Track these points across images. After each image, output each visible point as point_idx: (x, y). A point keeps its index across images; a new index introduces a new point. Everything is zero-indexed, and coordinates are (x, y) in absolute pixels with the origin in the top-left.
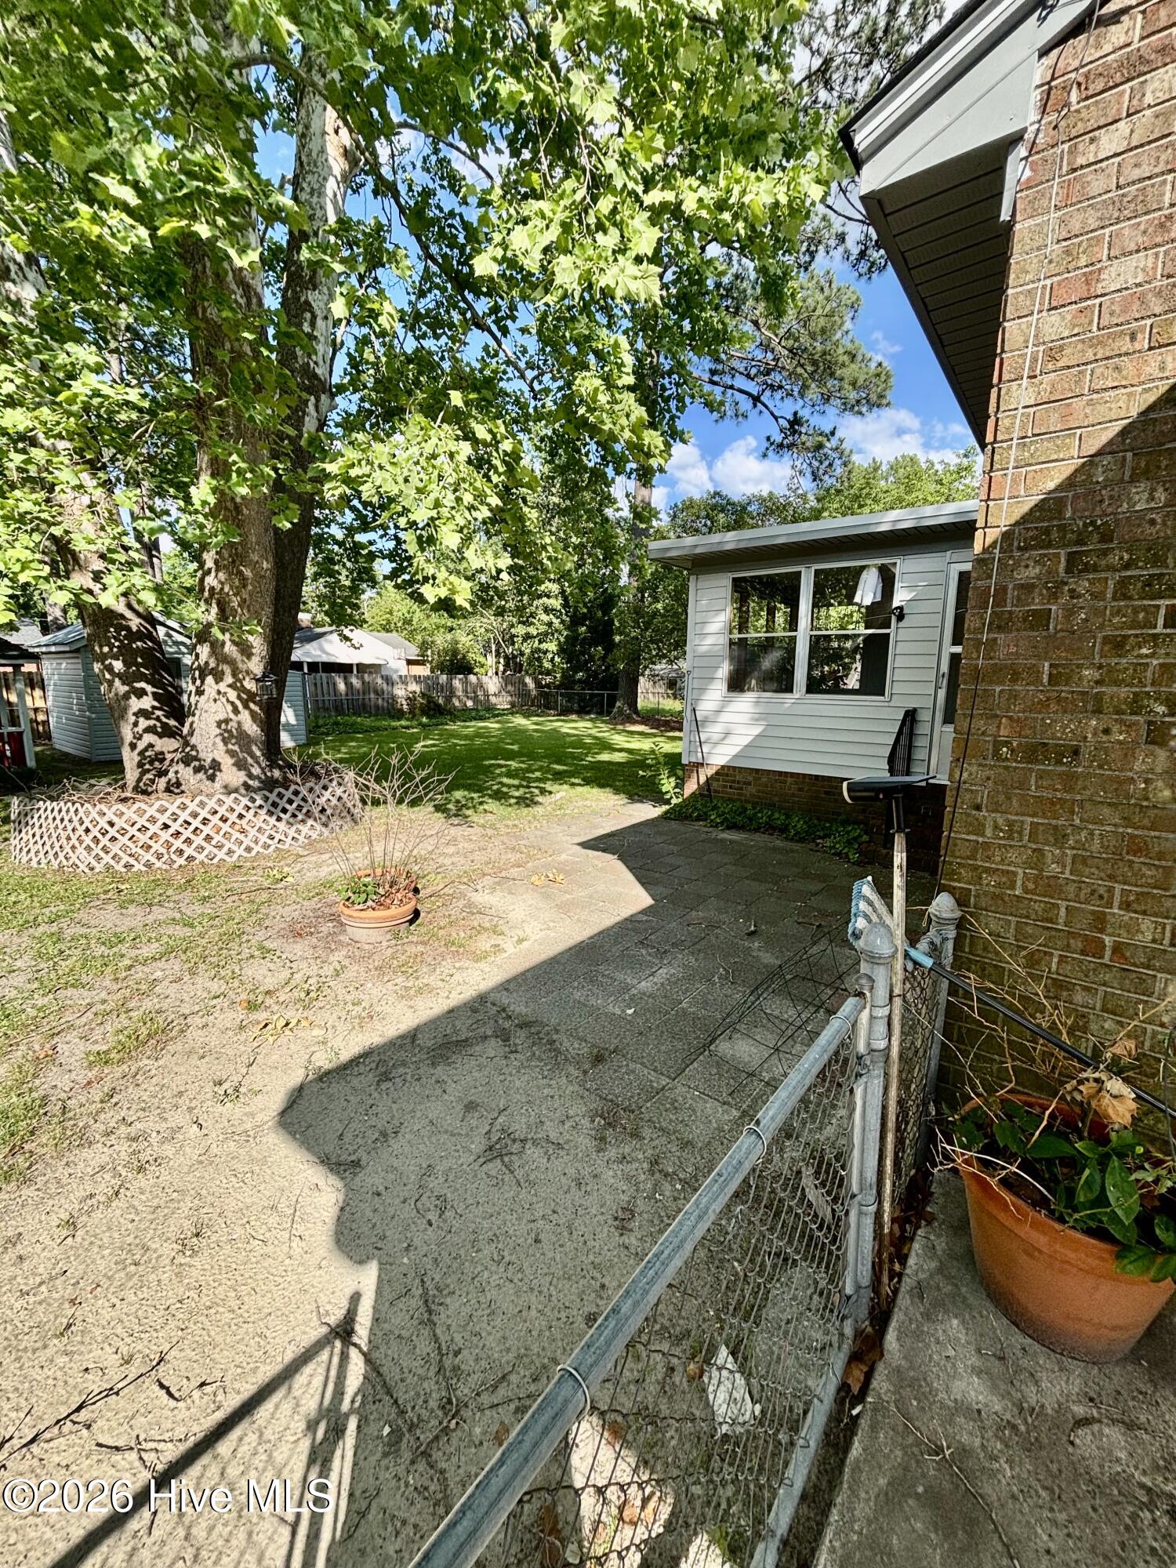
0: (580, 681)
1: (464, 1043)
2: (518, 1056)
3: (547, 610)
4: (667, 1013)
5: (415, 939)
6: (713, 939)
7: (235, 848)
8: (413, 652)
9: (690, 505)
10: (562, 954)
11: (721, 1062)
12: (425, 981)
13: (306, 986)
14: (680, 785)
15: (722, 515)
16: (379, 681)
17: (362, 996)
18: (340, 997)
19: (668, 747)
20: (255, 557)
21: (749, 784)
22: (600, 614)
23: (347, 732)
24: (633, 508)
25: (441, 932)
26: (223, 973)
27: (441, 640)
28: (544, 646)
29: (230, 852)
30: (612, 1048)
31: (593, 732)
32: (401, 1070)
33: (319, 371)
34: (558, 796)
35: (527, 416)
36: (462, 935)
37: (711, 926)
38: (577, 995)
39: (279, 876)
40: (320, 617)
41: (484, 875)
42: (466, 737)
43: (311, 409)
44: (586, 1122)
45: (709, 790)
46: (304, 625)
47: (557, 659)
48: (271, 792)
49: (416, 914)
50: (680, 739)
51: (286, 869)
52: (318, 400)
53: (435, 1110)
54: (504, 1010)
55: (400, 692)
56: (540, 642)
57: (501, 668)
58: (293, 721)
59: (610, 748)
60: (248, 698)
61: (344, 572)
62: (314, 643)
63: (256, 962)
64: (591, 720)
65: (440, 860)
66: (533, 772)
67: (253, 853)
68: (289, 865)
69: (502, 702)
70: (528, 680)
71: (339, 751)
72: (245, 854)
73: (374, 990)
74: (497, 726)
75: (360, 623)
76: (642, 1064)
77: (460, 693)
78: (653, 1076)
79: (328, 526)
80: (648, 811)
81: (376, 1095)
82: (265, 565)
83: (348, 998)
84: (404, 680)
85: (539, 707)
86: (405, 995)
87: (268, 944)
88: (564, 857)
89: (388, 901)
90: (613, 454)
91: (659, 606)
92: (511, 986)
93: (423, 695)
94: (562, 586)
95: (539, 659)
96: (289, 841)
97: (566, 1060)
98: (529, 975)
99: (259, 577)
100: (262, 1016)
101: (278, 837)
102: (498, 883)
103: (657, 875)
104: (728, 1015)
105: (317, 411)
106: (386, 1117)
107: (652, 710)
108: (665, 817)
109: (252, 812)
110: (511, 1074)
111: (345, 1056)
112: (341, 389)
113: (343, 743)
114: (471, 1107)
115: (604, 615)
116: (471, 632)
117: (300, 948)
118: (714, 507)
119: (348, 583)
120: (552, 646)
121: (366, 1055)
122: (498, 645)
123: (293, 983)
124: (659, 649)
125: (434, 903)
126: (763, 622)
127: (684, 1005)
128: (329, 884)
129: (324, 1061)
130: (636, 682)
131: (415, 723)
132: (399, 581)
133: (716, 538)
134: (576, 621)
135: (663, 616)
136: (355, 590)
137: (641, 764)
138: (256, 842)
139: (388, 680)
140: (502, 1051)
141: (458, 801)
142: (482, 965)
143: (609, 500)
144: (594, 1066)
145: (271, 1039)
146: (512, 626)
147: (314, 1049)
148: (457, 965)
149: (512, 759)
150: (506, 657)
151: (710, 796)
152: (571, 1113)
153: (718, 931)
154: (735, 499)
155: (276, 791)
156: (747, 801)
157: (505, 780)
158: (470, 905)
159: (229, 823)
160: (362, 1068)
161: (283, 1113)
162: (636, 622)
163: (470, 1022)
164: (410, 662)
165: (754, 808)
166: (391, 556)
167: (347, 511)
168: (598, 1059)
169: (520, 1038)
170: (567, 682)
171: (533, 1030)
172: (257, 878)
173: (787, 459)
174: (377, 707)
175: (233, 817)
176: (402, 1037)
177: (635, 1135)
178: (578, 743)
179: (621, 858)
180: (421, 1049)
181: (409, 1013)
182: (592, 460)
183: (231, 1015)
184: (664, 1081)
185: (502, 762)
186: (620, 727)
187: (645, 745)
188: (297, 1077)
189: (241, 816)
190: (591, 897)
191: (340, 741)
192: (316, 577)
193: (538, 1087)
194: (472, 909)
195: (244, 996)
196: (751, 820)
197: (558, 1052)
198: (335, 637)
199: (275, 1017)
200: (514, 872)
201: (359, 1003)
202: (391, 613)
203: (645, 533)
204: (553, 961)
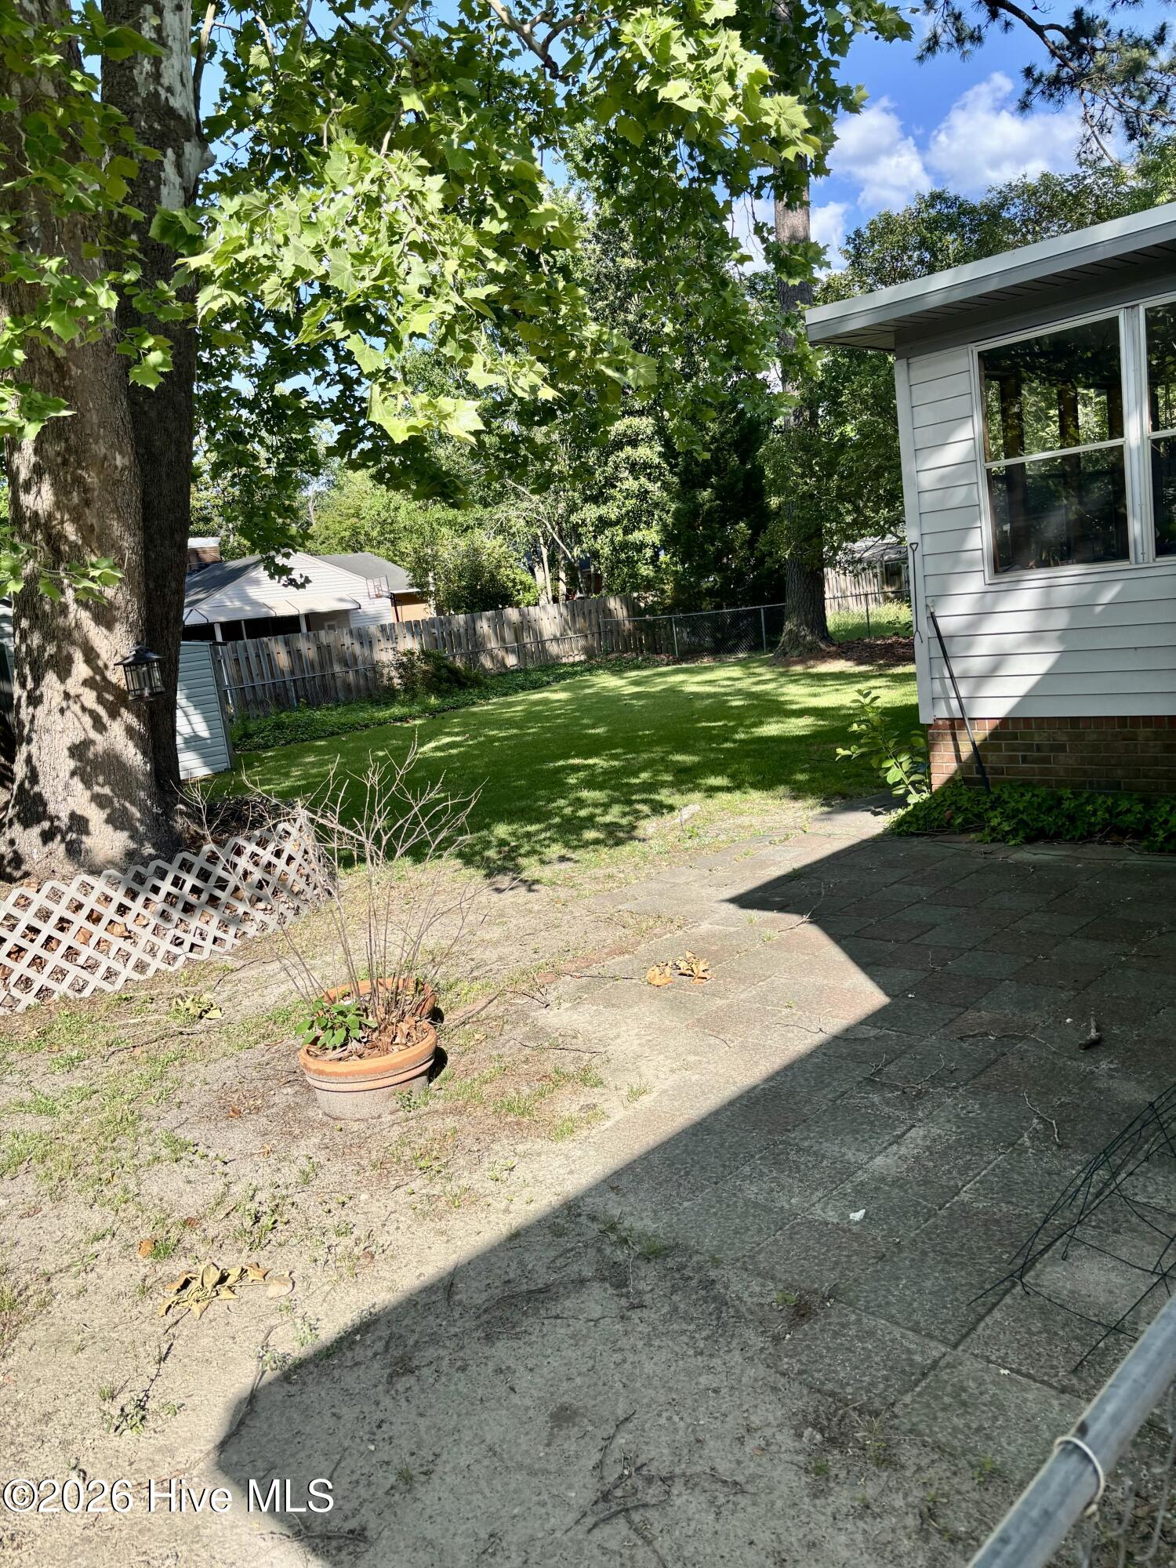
0: (710, 592)
1: (542, 1295)
2: (645, 1313)
3: (637, 469)
4: (931, 1214)
5: (439, 1106)
6: (1013, 1061)
7: (117, 966)
8: (402, 581)
9: (886, 226)
10: (716, 1114)
11: (1051, 1307)
12: (463, 1182)
13: (253, 1206)
14: (922, 765)
15: (950, 238)
16: (347, 640)
17: (352, 1218)
18: (314, 1222)
19: (890, 696)
20: (100, 449)
21: (1061, 748)
22: (734, 460)
23: (302, 737)
24: (772, 253)
25: (487, 1089)
26: (108, 1193)
27: (450, 550)
28: (636, 536)
29: (110, 975)
30: (826, 1288)
31: (745, 684)
32: (431, 1352)
33: (176, 103)
34: (686, 813)
35: (556, 116)
36: (526, 1090)
37: (1009, 1036)
38: (751, 1191)
39: (195, 1011)
40: (234, 540)
41: (559, 974)
42: (510, 723)
43: (170, 170)
44: (785, 1439)
45: (981, 770)
46: (208, 558)
47: (663, 557)
48: (170, 861)
49: (439, 1059)
50: (911, 677)
51: (207, 997)
52: (179, 155)
53: (496, 1426)
54: (613, 1228)
55: (385, 655)
56: (626, 531)
57: (563, 588)
58: (203, 730)
59: (777, 709)
60: (115, 701)
61: (263, 454)
62: (229, 589)
63: (163, 1168)
64: (739, 663)
65: (477, 954)
66: (635, 774)
67: (150, 973)
68: (210, 989)
69: (571, 652)
70: (614, 604)
71: (287, 775)
72: (136, 976)
73: (372, 1206)
74: (563, 696)
75: (302, 541)
76: (890, 1318)
77: (493, 644)
78: (912, 1341)
79: (228, 377)
80: (866, 825)
81: (387, 1402)
82: (119, 461)
83: (329, 1222)
84: (388, 632)
85: (639, 650)
86: (428, 1211)
87: (187, 1135)
88: (705, 927)
89: (386, 1039)
90: (723, 155)
91: (850, 430)
92: (624, 1182)
93: (426, 655)
94: (659, 419)
95: (631, 562)
96: (208, 944)
97: (739, 1316)
98: (655, 1159)
99: (111, 483)
100: (179, 1267)
101: (189, 939)
102: (586, 988)
103: (891, 946)
104: (1054, 1210)
105: (180, 173)
106: (407, 1445)
107: (858, 628)
108: (898, 831)
109: (141, 900)
110: (634, 1350)
111: (329, 1331)
112: (217, 126)
113: (292, 759)
114: (563, 1416)
115: (743, 462)
116: (502, 529)
117: (239, 1137)
118: (933, 225)
119: (271, 472)
120: (650, 535)
121: (366, 1326)
122: (552, 546)
123: (230, 1202)
124: (857, 509)
125: (470, 1036)
126: (1054, 429)
127: (964, 1196)
128: (280, 1017)
129: (292, 1344)
130: (819, 582)
131: (416, 708)
132: (355, 454)
133: (942, 280)
134: (691, 480)
135: (857, 446)
136: (283, 481)
137: (842, 736)
138: (153, 952)
139: (364, 639)
140: (616, 1305)
141: (503, 843)
142: (566, 1145)
143: (726, 243)
144: (793, 1326)
145: (196, 1309)
146: (573, 508)
147: (273, 1321)
148: (520, 1148)
149: (597, 754)
150: (570, 568)
151: (985, 781)
152: (756, 1420)
153: (1022, 1046)
154: (976, 200)
155: (179, 857)
156: (1061, 784)
157: (585, 794)
158: (538, 1033)
159: (104, 922)
160: (360, 1353)
161: (223, 1446)
162: (807, 466)
163: (552, 1254)
164: (398, 600)
165: (1076, 795)
166: (335, 411)
167: (256, 345)
168: (801, 1312)
169: (647, 1279)
170: (687, 599)
171: (671, 1263)
172: (160, 1017)
173: (1073, 105)
174: (348, 687)
175: (109, 912)
176: (429, 1290)
177: (886, 1460)
178: (718, 706)
179: (815, 920)
180: (466, 1310)
181: (439, 1245)
182: (685, 174)
183: (124, 1269)
184: (936, 1350)
185: (576, 761)
186: (799, 669)
187: (843, 697)
188: (243, 1377)
189: (122, 910)
190: (764, 1000)
191: (286, 757)
192: (217, 470)
193: (688, 1373)
194: (542, 1041)
195: (146, 1233)
196: (1072, 818)
197: (722, 1302)
198: (261, 574)
199: (201, 1268)
200: (614, 964)
201: (348, 1232)
202: (357, 515)
203: (804, 293)
204: (701, 1130)
